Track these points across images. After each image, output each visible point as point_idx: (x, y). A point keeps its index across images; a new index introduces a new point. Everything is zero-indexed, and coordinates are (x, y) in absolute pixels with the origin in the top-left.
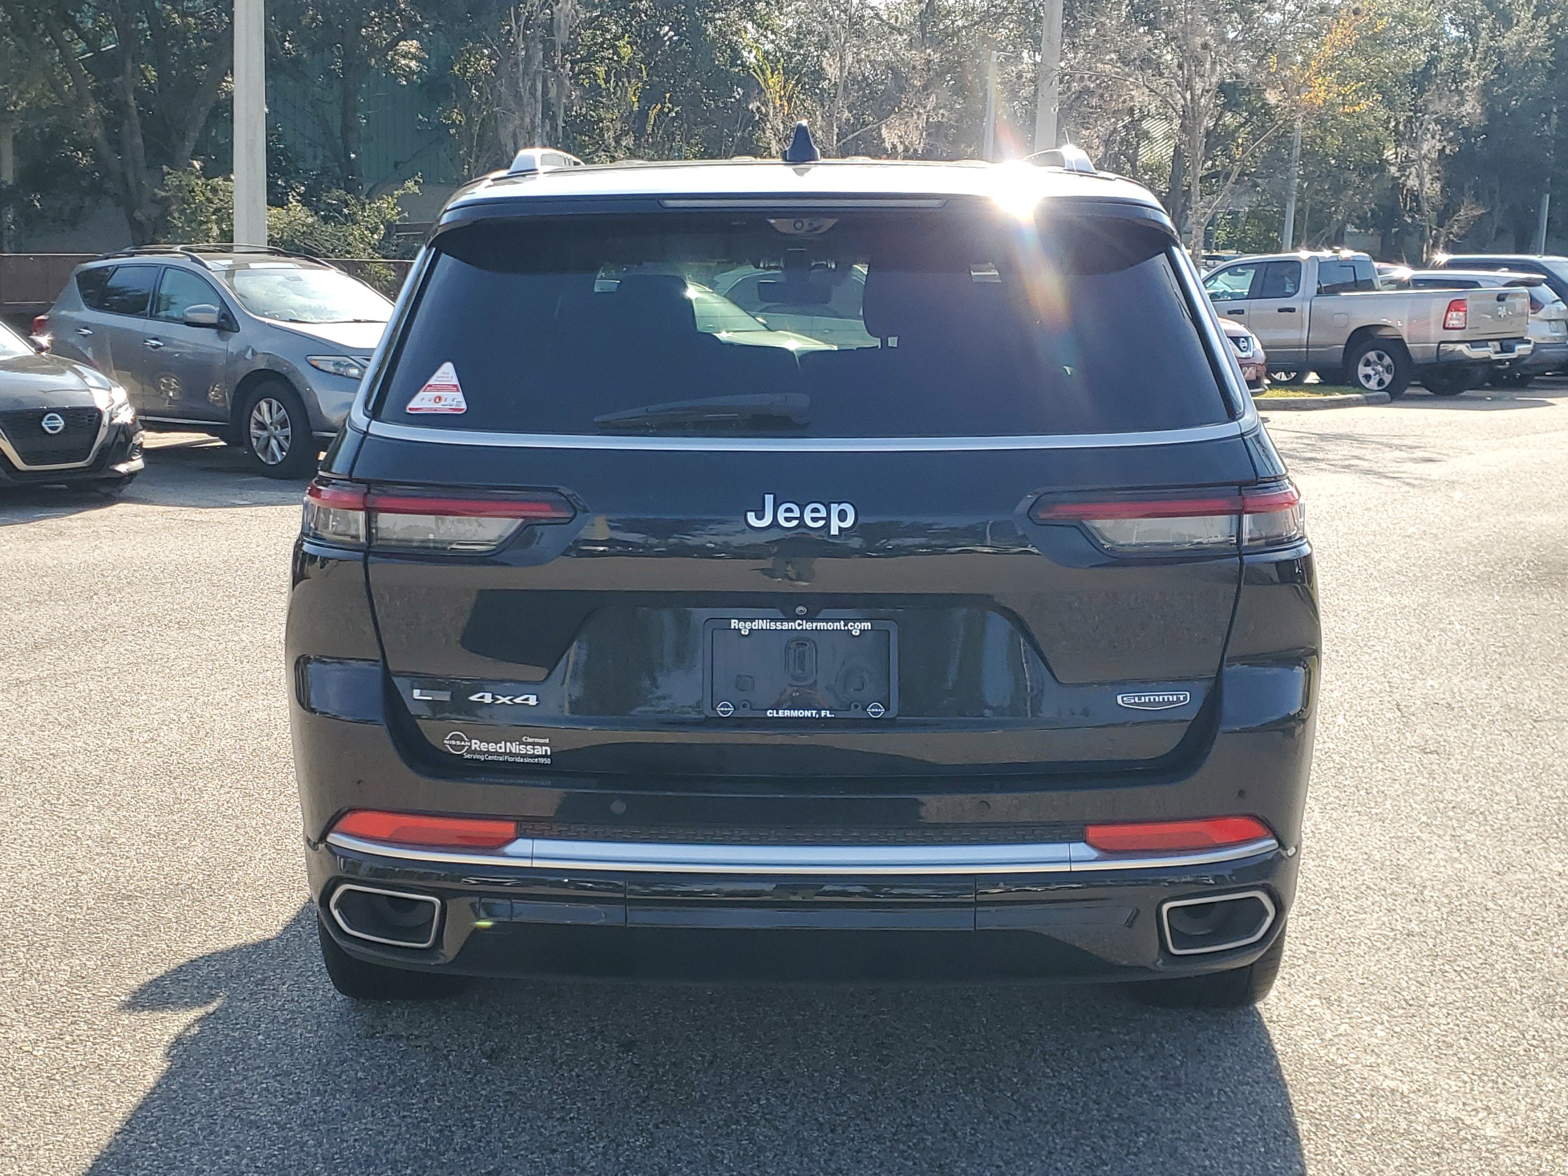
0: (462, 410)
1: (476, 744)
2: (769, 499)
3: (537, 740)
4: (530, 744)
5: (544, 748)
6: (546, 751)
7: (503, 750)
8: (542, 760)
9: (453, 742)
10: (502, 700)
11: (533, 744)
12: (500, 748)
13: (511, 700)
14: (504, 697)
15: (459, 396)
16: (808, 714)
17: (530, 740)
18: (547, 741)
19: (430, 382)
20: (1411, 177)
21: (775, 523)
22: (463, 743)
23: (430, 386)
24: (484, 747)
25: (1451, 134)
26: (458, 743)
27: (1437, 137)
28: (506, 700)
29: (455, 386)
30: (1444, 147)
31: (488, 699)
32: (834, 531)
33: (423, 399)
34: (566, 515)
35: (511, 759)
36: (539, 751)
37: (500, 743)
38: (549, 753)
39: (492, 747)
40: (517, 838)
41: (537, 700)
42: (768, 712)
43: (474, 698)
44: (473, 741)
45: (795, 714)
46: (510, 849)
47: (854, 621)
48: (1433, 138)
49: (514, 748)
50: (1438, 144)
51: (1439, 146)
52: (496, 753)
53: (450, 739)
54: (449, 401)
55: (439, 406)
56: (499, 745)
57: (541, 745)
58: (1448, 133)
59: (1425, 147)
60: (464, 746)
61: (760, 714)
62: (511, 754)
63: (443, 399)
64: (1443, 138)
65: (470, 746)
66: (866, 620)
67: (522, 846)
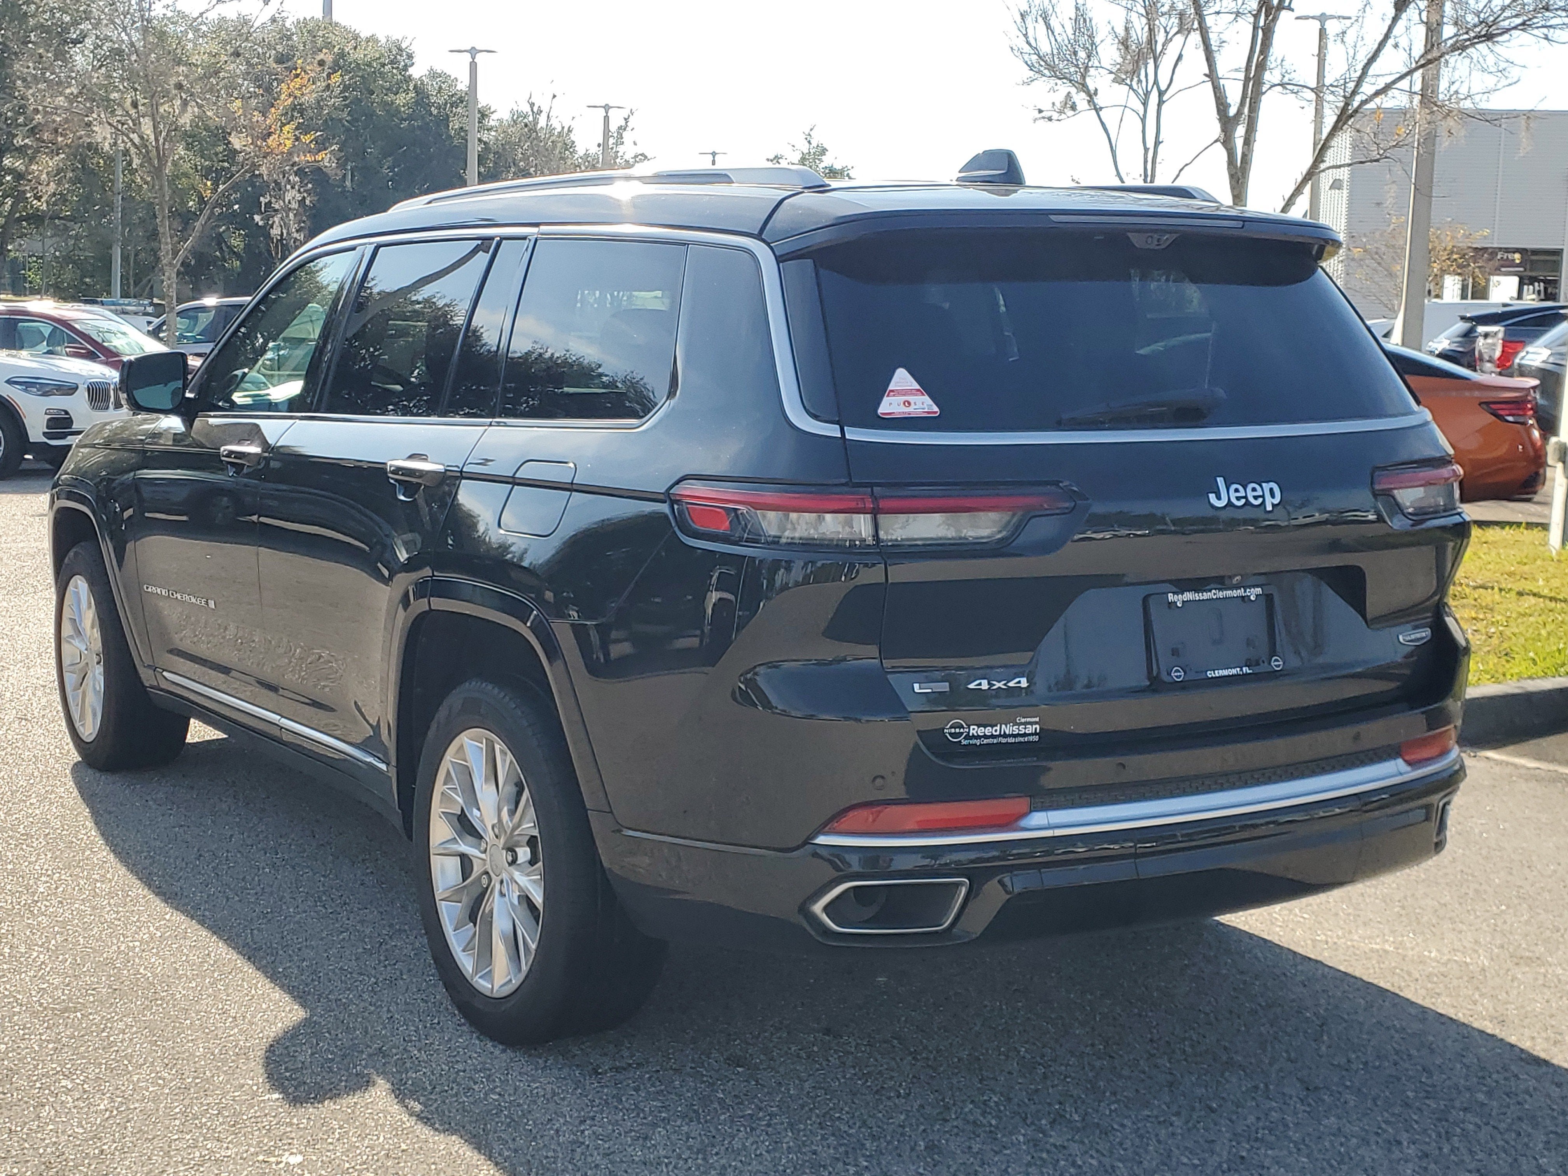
0: (936, 412)
1: (974, 730)
2: (1220, 481)
3: (1029, 720)
4: (1022, 724)
5: (1034, 727)
6: (1036, 729)
7: (998, 733)
8: (1031, 738)
9: (953, 730)
10: (998, 685)
11: (1026, 724)
12: (996, 731)
13: (1005, 685)
14: (999, 682)
15: (927, 399)
16: (1234, 671)
17: (1023, 720)
18: (1037, 719)
19: (891, 387)
20: (275, 227)
21: (1230, 503)
22: (962, 730)
23: (892, 391)
24: (981, 731)
25: (310, 186)
26: (957, 730)
27: (297, 187)
28: (1000, 685)
29: (918, 390)
30: (304, 198)
31: (985, 685)
32: (1269, 508)
33: (890, 404)
34: (1067, 505)
35: (1004, 741)
36: (1030, 729)
37: (996, 726)
38: (1038, 731)
39: (988, 731)
40: (1031, 811)
41: (1028, 682)
42: (1209, 672)
43: (971, 686)
44: (972, 727)
45: (1225, 673)
46: (1023, 823)
47: (1250, 587)
48: (293, 188)
49: (1008, 729)
50: (298, 195)
51: (299, 197)
52: (992, 736)
53: (951, 727)
54: (919, 405)
55: (910, 409)
56: (995, 728)
57: (1031, 723)
58: (306, 185)
59: (288, 197)
60: (962, 733)
61: (1203, 676)
62: (1005, 736)
63: (912, 404)
64: (302, 190)
65: (969, 733)
66: (1258, 586)
67: (1038, 818)
